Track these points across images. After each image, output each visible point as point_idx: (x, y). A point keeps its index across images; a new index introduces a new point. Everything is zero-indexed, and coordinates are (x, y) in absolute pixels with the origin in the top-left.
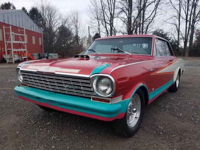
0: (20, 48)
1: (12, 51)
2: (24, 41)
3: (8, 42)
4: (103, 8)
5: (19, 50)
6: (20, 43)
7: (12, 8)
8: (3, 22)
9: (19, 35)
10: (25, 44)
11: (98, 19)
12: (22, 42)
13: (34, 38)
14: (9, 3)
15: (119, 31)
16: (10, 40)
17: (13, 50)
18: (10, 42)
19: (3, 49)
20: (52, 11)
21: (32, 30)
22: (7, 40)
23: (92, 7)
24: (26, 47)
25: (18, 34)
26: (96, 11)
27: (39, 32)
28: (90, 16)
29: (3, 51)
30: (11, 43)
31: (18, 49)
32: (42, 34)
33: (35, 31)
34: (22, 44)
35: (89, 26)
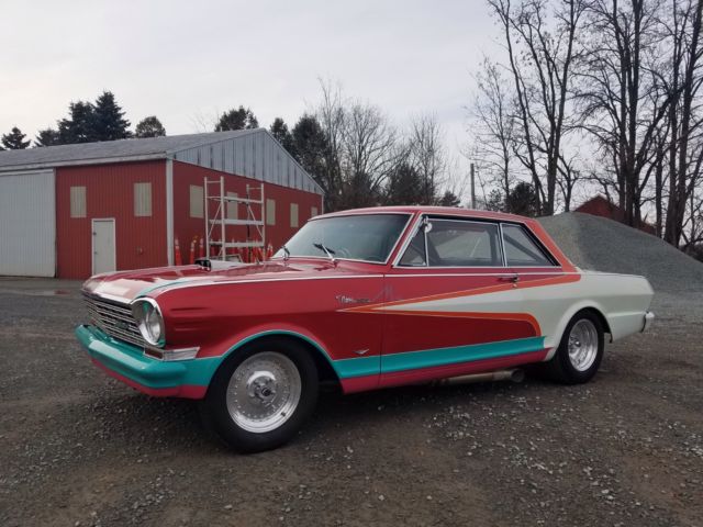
0: (251, 240)
1: (223, 249)
2: (259, 218)
3: (213, 221)
4: (524, 102)
5: (247, 244)
6: (248, 226)
7: (247, 124)
8: (196, 163)
9: (247, 201)
10: (261, 227)
11: (502, 138)
12: (255, 222)
13: (294, 208)
14: (242, 111)
15: (588, 175)
16: (219, 218)
17: (224, 245)
18: (218, 222)
19: (202, 241)
20: (366, 122)
21: (292, 186)
22: (212, 216)
23: (484, 100)
24: (263, 236)
25: (245, 200)
26: (497, 111)
27: (313, 191)
28: (475, 131)
29: (202, 246)
30: (220, 226)
31: (243, 241)
32: (320, 196)
33: (299, 188)
34: (254, 226)
35: (472, 166)
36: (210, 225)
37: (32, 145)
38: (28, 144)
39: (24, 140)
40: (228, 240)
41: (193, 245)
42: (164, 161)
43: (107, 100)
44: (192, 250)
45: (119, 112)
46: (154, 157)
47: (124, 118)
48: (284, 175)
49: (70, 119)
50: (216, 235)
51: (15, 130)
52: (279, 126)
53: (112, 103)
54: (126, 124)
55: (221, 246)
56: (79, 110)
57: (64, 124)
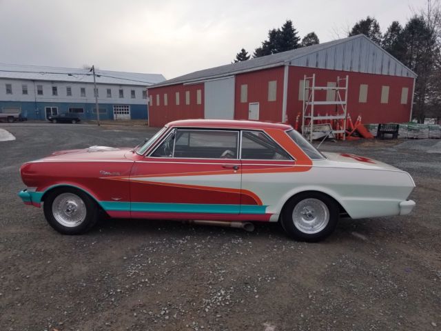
1: (312, 122)
2: (343, 100)
3: (307, 103)
6: (337, 105)
7: (372, 29)
8: (305, 66)
9: (337, 88)
10: (344, 105)
12: (341, 103)
13: (386, 90)
14: (368, 20)
17: (313, 118)
18: (310, 103)
21: (384, 73)
24: (345, 111)
27: (405, 75)
30: (311, 106)
32: (412, 79)
33: (392, 74)
34: (340, 105)
36: (306, 105)
37: (251, 57)
38: (249, 57)
39: (247, 56)
40: (315, 115)
41: (297, 118)
42: (283, 67)
43: (288, 25)
44: (297, 121)
45: (294, 32)
46: (278, 64)
47: (297, 36)
48: (379, 66)
49: (268, 40)
50: (308, 112)
51: (243, 50)
52: (395, 27)
53: (291, 27)
54: (298, 39)
55: (310, 119)
56: (273, 34)
57: (266, 43)
